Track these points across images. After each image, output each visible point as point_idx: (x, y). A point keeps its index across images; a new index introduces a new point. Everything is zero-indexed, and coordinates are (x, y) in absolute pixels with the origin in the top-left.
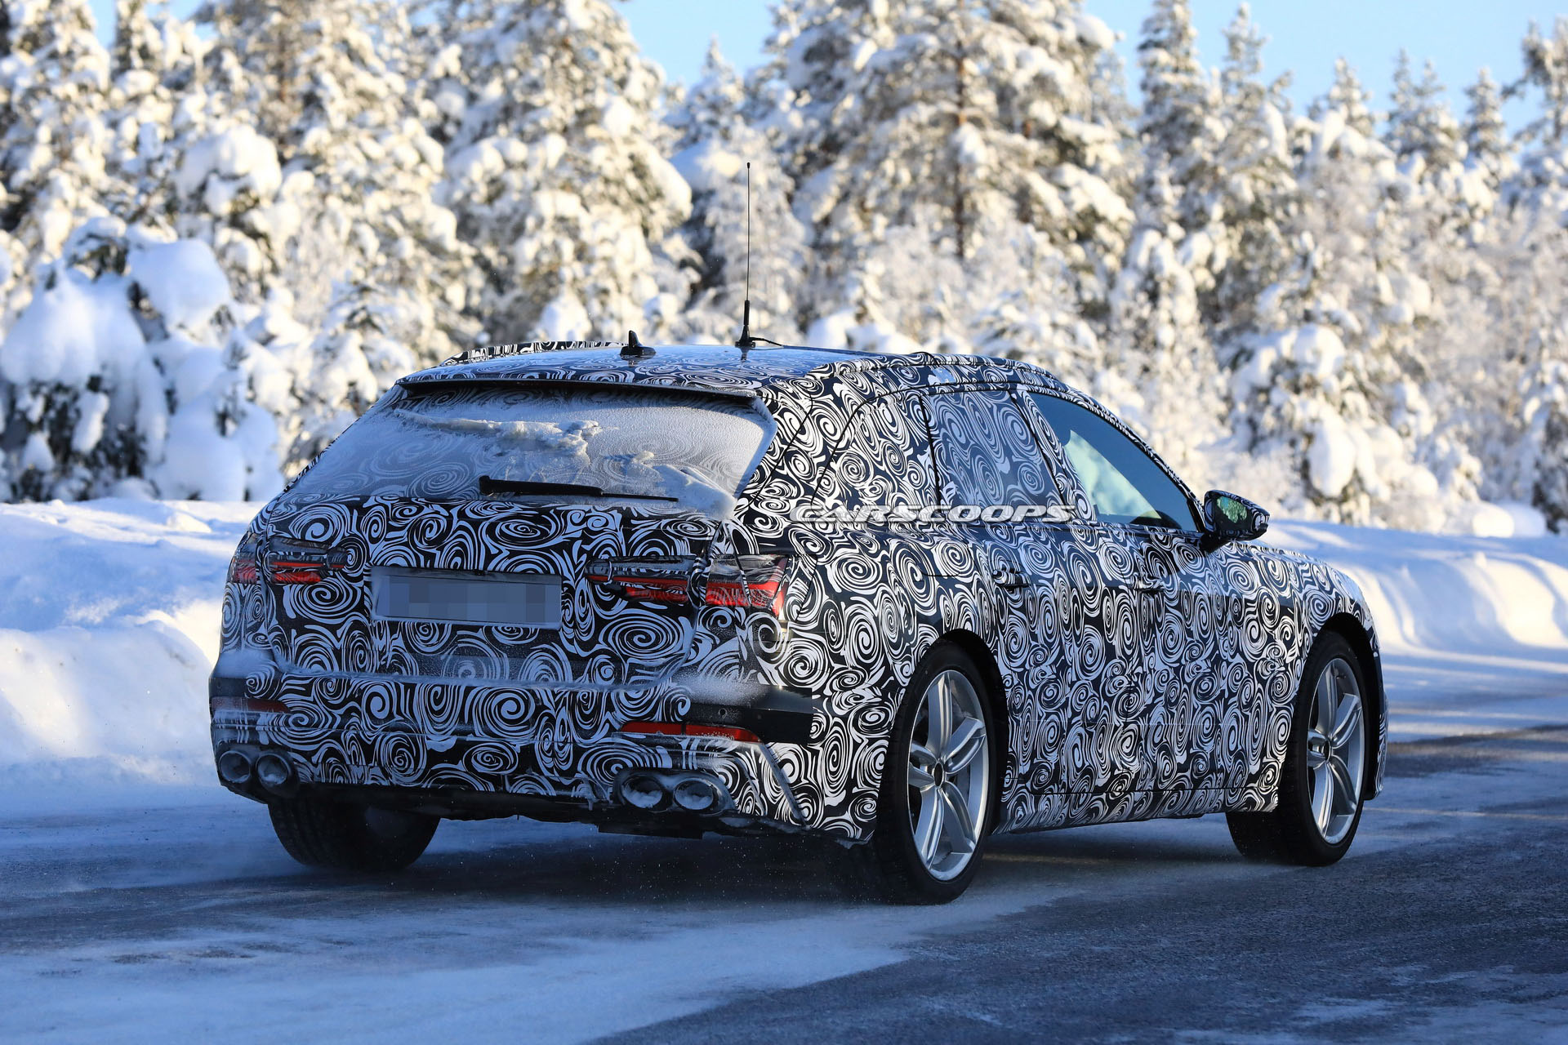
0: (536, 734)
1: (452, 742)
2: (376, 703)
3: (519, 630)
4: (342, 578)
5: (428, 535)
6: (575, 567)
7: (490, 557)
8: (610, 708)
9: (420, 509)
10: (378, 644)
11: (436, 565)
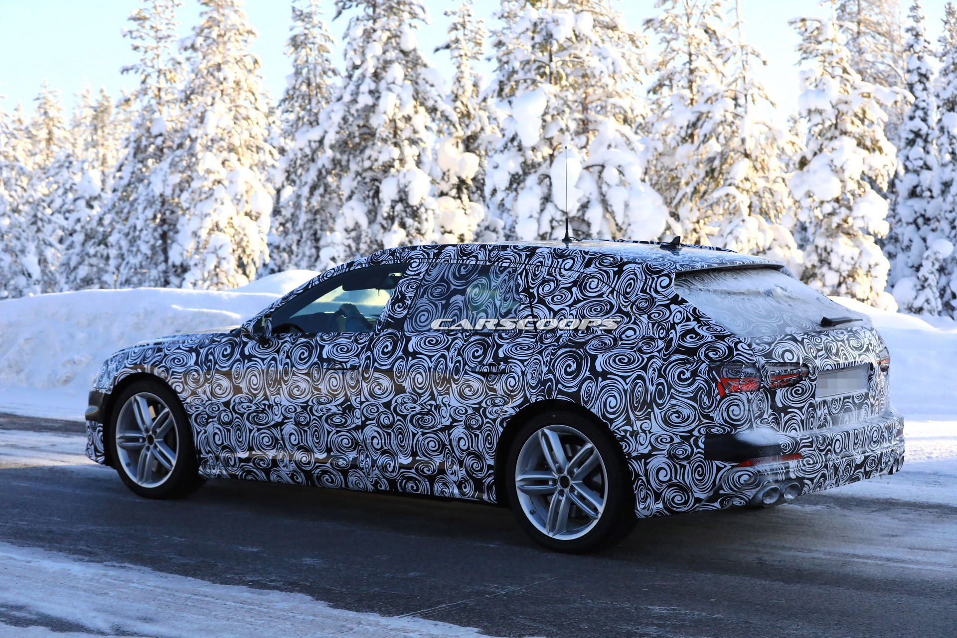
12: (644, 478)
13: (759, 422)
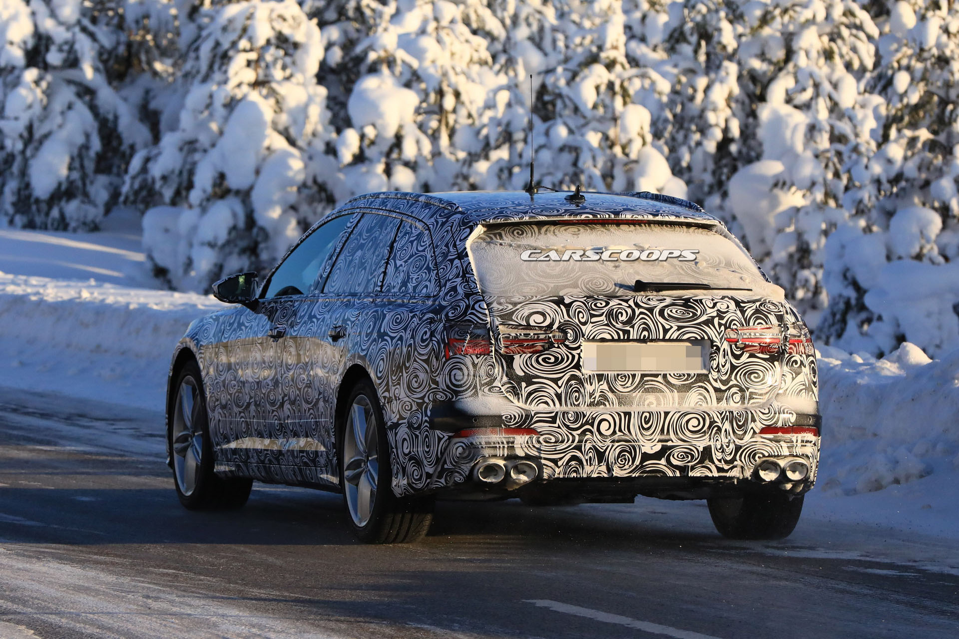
0: (710, 439)
1: (658, 447)
2: (605, 425)
3: (684, 375)
4: (564, 349)
5: (621, 319)
6: (719, 334)
7: (666, 331)
8: (754, 420)
9: (607, 304)
10: (589, 388)
11: (631, 338)
12: (395, 450)
13: (486, 390)
